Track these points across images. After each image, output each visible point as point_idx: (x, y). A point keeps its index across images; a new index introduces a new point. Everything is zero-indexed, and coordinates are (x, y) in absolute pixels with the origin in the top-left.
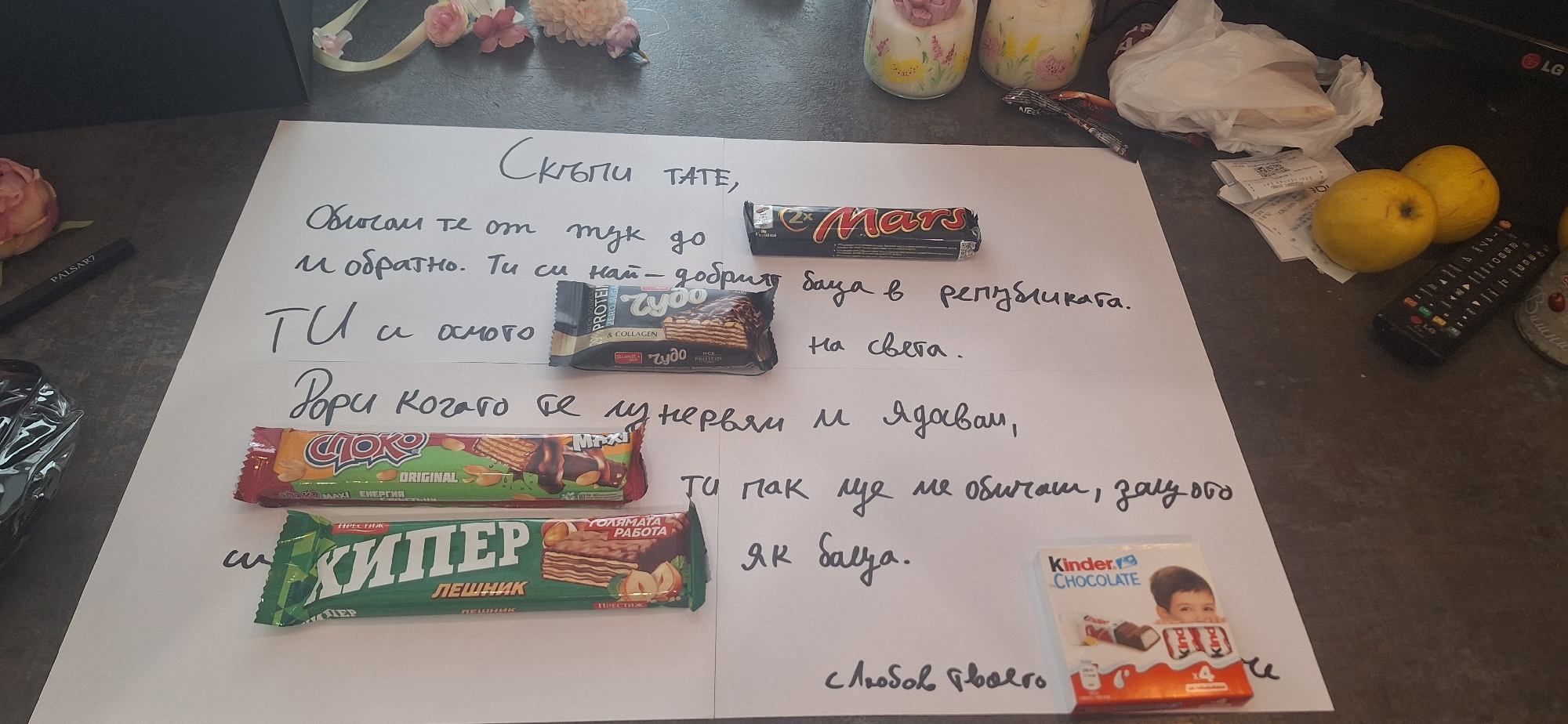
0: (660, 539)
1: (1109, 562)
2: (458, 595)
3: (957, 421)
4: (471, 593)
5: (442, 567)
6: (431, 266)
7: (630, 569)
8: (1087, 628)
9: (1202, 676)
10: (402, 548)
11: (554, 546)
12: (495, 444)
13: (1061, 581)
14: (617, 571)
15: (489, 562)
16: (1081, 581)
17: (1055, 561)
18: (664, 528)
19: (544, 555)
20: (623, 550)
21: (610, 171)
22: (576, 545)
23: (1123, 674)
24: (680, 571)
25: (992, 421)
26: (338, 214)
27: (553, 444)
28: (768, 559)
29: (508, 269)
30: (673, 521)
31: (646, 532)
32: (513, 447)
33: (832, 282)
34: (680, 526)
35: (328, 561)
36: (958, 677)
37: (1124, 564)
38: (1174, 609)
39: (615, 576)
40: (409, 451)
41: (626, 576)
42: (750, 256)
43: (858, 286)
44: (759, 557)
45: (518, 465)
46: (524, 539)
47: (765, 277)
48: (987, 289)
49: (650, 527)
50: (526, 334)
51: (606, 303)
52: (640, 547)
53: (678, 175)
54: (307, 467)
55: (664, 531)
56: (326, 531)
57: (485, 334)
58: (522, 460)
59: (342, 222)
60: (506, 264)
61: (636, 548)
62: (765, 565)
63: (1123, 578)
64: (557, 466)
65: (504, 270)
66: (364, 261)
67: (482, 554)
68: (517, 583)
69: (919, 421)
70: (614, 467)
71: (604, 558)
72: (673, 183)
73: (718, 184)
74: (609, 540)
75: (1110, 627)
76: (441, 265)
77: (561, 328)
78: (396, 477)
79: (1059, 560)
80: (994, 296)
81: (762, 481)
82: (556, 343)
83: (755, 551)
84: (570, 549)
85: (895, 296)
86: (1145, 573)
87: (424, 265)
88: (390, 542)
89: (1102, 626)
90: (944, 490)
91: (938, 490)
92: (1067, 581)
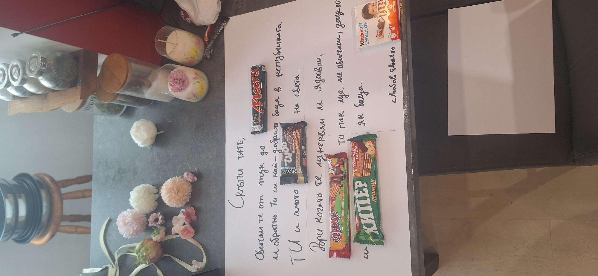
0: (358, 147)
1: (361, 30)
2: (375, 196)
3: (319, 71)
4: (375, 193)
5: (368, 201)
6: (275, 222)
7: (367, 154)
8: (379, 36)
9: (391, 7)
10: (363, 212)
11: (361, 174)
12: (333, 193)
13: (367, 43)
14: (368, 157)
15: (366, 190)
16: (367, 37)
17: (361, 44)
18: (355, 147)
19: (364, 176)
20: (362, 156)
21: (240, 176)
22: (361, 169)
23: (391, 27)
24: (367, 141)
25: (319, 61)
26: (258, 252)
27: (332, 179)
28: (362, 120)
29: (275, 200)
30: (353, 145)
31: (357, 151)
32: (334, 188)
33: (276, 108)
34: (355, 143)
35: (367, 230)
36: (392, 70)
37: (362, 26)
38: (374, 13)
39: (369, 158)
40: (336, 215)
41: (369, 155)
42: (268, 132)
43: (277, 101)
44: (361, 122)
45: (339, 186)
46: (360, 182)
47: (275, 127)
48: (276, 63)
49: (355, 150)
50: (297, 192)
51: (288, 170)
52: (361, 152)
53: (240, 156)
54: (342, 240)
55: (356, 147)
56: (359, 233)
57: (297, 203)
58: (337, 185)
59: (261, 250)
60: (274, 201)
61: (361, 153)
62: (364, 121)
63: (365, 27)
64: (338, 176)
65: (276, 201)
66: (275, 241)
67: (364, 192)
68: (372, 182)
69: (320, 82)
70: (339, 161)
71: (364, 161)
72: (243, 157)
73: (243, 144)
74: (359, 160)
75: (379, 30)
76: (275, 219)
77: (295, 181)
78: (343, 217)
79: (361, 43)
80: (279, 61)
81: (339, 123)
82: (301, 182)
83: (360, 123)
84: (362, 170)
85: (280, 89)
86: (364, 21)
87: (275, 224)
88: (361, 216)
89: (379, 32)
90: (341, 74)
91: (341, 76)
92: (367, 41)
